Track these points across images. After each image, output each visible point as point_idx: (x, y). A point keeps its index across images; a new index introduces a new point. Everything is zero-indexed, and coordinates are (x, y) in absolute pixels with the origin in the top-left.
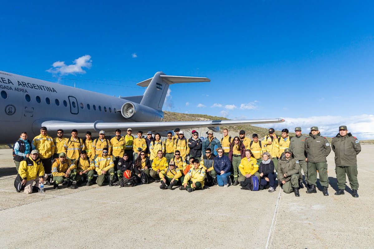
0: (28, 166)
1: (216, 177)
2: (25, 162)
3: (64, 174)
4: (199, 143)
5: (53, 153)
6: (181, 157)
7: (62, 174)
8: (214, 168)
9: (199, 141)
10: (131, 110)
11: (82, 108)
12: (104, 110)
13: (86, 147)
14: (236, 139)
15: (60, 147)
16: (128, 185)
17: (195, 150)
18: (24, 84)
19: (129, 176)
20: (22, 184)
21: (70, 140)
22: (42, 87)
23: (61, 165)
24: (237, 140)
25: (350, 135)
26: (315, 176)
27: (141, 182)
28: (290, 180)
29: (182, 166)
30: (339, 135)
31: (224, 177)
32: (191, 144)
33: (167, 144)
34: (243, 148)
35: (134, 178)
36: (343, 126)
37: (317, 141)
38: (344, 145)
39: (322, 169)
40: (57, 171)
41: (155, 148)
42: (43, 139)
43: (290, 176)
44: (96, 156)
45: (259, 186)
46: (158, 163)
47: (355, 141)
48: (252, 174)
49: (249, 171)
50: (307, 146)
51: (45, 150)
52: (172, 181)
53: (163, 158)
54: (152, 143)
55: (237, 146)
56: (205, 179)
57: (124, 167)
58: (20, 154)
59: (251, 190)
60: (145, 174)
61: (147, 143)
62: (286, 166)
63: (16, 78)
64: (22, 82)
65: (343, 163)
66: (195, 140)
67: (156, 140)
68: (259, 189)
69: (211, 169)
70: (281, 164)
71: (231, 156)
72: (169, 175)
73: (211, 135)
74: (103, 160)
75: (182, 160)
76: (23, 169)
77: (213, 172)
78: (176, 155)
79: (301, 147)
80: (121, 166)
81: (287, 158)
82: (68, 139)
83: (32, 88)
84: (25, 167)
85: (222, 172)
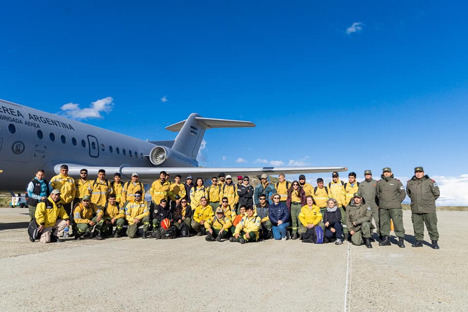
0: (47, 208)
1: (272, 230)
2: (44, 204)
3: (89, 221)
4: (250, 190)
5: (74, 197)
6: (229, 205)
7: (86, 221)
8: (269, 218)
9: (250, 188)
10: (161, 156)
11: (103, 150)
12: (129, 154)
13: (114, 191)
14: (296, 183)
15: (83, 191)
16: (166, 236)
17: (245, 198)
18: (35, 118)
19: (168, 226)
20: (38, 230)
21: (95, 181)
22: (57, 122)
23: (84, 209)
24: (297, 185)
25: (427, 177)
26: (388, 225)
27: (181, 234)
28: (360, 229)
29: (231, 216)
30: (415, 178)
31: (281, 227)
32: (240, 191)
33: (211, 191)
34: (303, 195)
35: (173, 228)
36: (419, 168)
37: (391, 184)
38: (421, 189)
39: (397, 217)
40: (80, 217)
41: (197, 196)
42: (63, 179)
43: (360, 224)
44: (127, 202)
45: (324, 238)
46: (201, 212)
47: (433, 184)
48: (315, 223)
49: (312, 221)
50: (378, 190)
51: (65, 194)
52: (221, 231)
53: (208, 207)
54: (193, 189)
55: (296, 191)
56: (260, 231)
57: (161, 216)
58: (34, 196)
59: (315, 243)
60: (186, 224)
61: (186, 189)
62: (356, 212)
63: (26, 110)
64: (34, 116)
65: (421, 209)
66: (246, 186)
67: (198, 186)
68: (324, 242)
69: (266, 219)
70: (350, 211)
71: (289, 204)
72: (217, 226)
73: (265, 180)
74: (136, 206)
75: (230, 209)
76: (42, 212)
77: (269, 223)
78: (224, 202)
79: (372, 192)
80: (158, 214)
81: (357, 204)
82: (94, 181)
83: (46, 123)
84: (44, 210)
85: (280, 222)
